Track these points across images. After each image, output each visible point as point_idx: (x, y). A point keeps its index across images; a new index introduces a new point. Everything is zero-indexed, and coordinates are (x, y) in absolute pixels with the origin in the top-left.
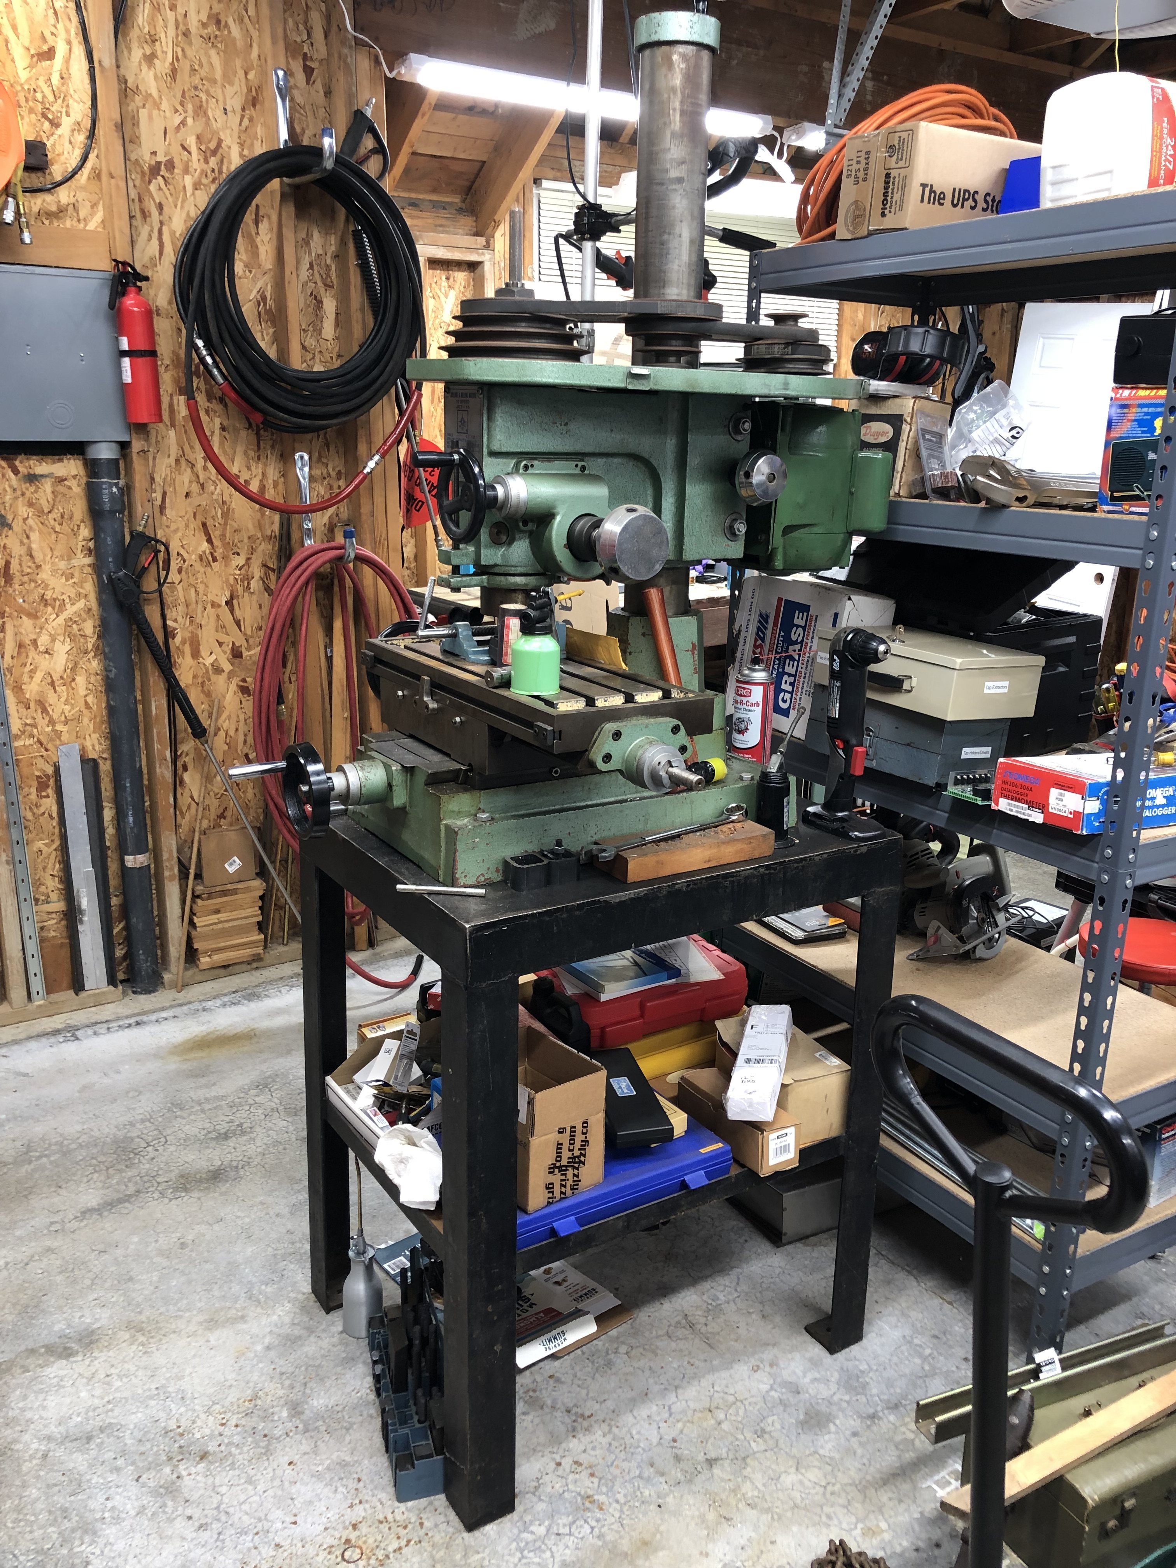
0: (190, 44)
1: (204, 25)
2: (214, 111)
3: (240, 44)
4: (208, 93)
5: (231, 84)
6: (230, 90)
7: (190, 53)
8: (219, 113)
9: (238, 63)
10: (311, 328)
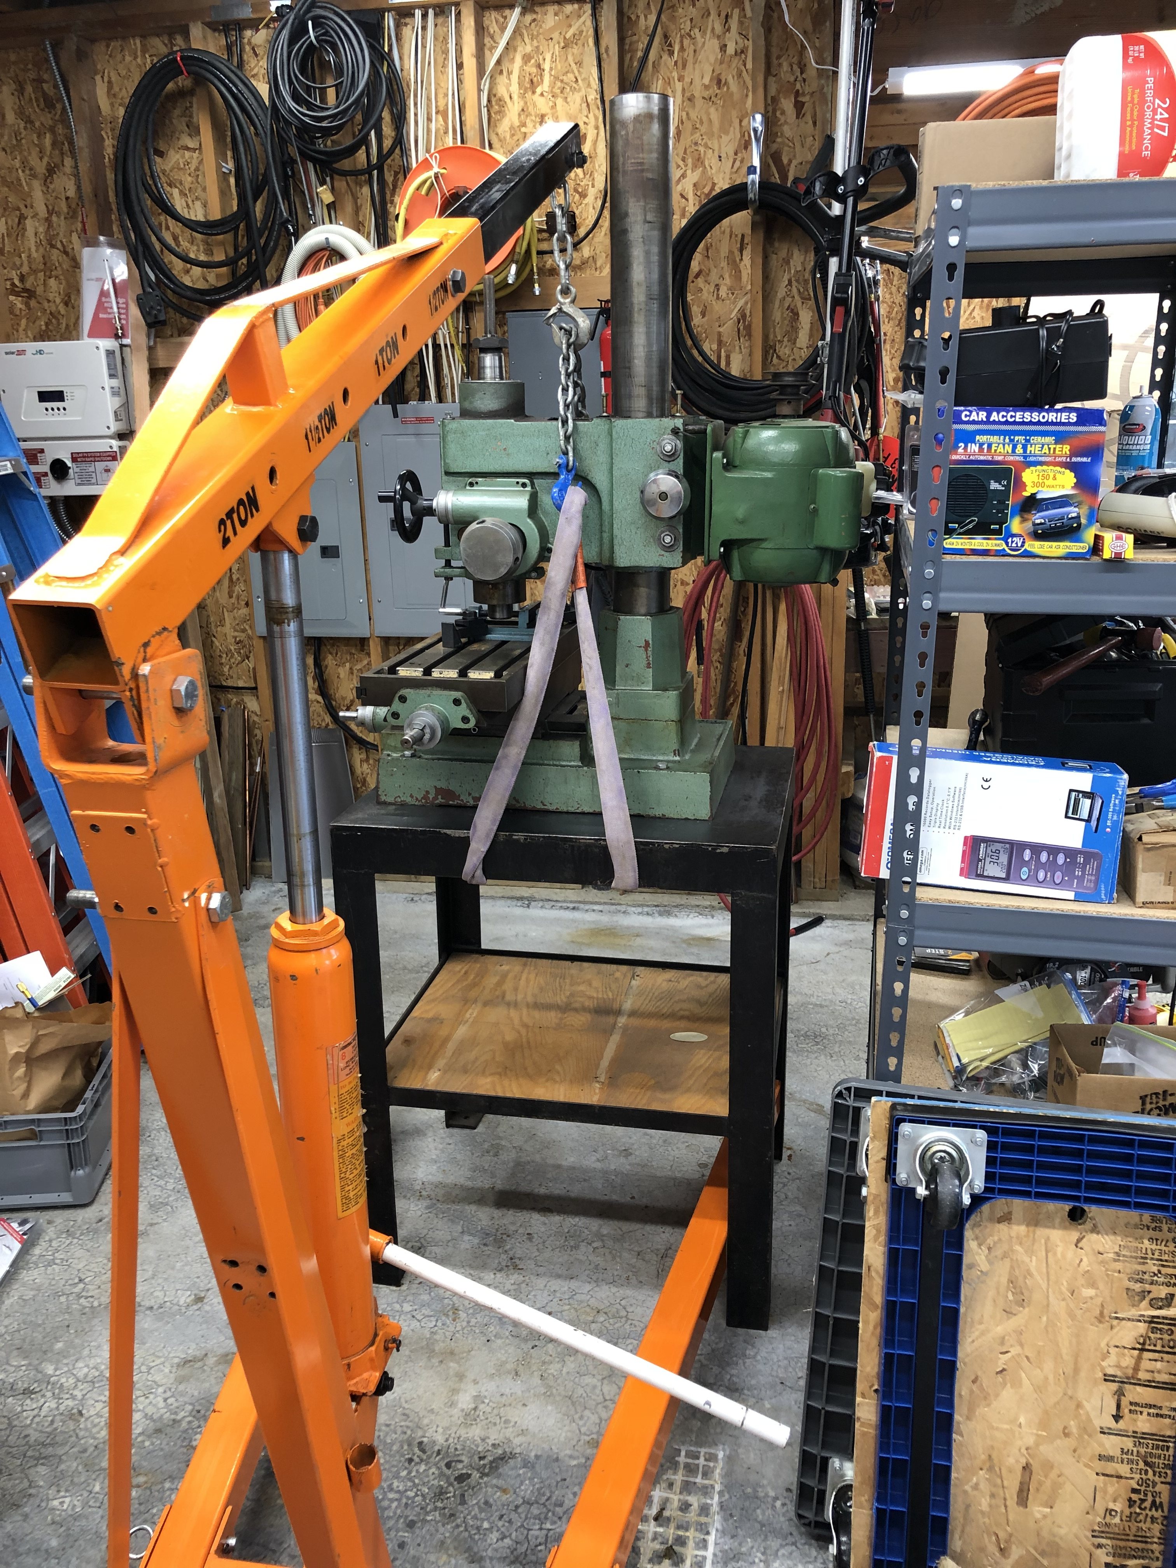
0: (694, 106)
1: (706, 87)
2: (711, 160)
3: (736, 97)
4: (706, 146)
5: (727, 133)
6: (725, 139)
7: (693, 115)
8: (714, 161)
9: (734, 114)
10: (786, 339)
